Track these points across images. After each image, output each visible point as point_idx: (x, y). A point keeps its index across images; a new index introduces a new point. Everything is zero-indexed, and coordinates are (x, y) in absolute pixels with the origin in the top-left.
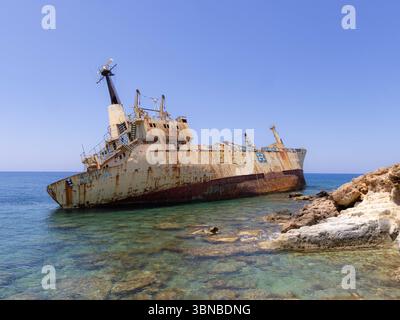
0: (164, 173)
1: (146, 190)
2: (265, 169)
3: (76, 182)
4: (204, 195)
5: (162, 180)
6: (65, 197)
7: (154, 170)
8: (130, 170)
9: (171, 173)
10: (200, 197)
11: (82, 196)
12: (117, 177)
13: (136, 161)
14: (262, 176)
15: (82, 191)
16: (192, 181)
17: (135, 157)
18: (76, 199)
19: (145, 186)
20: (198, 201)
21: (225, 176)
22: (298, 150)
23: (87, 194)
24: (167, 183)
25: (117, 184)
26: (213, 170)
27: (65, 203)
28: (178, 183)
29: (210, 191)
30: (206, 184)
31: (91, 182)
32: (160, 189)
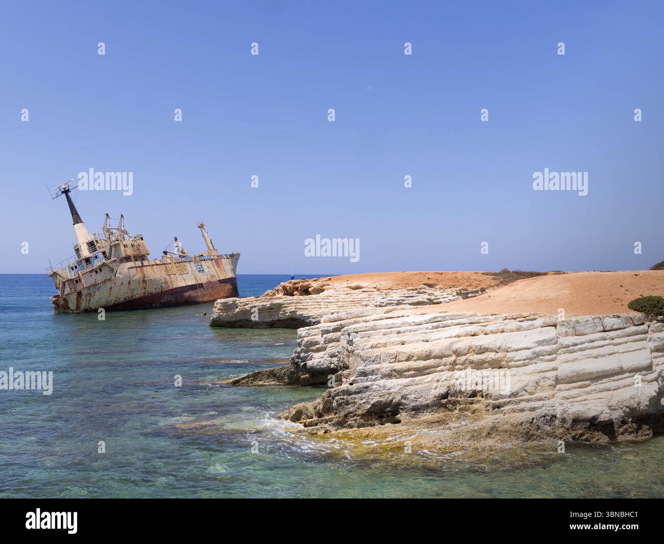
0: (137, 285)
1: (125, 299)
2: (203, 279)
3: (84, 292)
4: (161, 303)
5: (136, 290)
6: (75, 303)
7: (131, 282)
8: (118, 284)
9: (141, 284)
10: (158, 305)
11: (87, 303)
12: (111, 288)
13: (121, 277)
14: (201, 286)
15: (88, 299)
16: (154, 291)
17: (120, 273)
18: (83, 305)
19: (125, 295)
20: (156, 308)
21: (175, 286)
22: (232, 256)
23: (91, 301)
24: (139, 293)
25: (110, 294)
26: (166, 282)
27: (75, 308)
28: (144, 293)
29: (164, 300)
30: (163, 294)
31: (94, 293)
32: (133, 298)
